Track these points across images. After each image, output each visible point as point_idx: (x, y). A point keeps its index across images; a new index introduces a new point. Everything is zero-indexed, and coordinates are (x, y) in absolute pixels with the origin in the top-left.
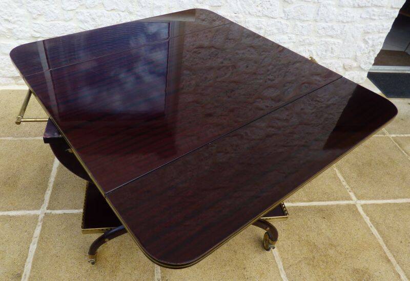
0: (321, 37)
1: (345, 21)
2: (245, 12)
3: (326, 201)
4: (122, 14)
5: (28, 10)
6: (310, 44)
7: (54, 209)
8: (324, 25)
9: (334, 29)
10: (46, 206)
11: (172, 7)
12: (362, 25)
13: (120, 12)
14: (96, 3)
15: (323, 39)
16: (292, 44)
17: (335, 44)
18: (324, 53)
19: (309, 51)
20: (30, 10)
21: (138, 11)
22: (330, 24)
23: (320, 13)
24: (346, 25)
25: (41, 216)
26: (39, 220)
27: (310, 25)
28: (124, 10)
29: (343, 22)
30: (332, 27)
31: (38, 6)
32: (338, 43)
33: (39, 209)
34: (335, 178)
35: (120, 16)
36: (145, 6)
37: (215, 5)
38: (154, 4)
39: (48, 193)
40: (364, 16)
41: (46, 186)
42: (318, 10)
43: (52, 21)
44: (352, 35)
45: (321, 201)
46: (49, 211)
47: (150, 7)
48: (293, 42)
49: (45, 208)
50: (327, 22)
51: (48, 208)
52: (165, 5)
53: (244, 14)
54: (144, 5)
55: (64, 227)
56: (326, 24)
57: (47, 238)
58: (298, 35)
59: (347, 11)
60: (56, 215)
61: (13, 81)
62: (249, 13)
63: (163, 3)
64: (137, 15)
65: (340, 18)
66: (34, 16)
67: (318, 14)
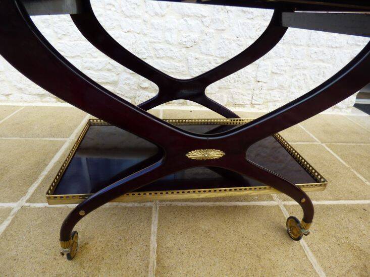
0: (313, 61)
1: (334, 46)
2: (246, 36)
3: (354, 200)
4: (137, 35)
5: (54, 31)
6: (304, 68)
7: (34, 202)
8: (315, 49)
9: (325, 54)
10: (26, 199)
11: (181, 30)
12: (348, 51)
13: (136, 34)
14: (114, 25)
15: (315, 63)
16: (289, 68)
17: (326, 68)
18: (317, 76)
19: (303, 75)
20: (56, 30)
21: (151, 34)
22: (321, 49)
23: (312, 38)
24: (335, 50)
25: (15, 210)
26: (12, 213)
27: (304, 49)
28: (138, 32)
29: (332, 47)
30: (323, 51)
31: (63, 26)
32: (329, 67)
33: (16, 202)
34: (356, 178)
35: (136, 37)
36: (158, 28)
37: (219, 28)
38: (166, 27)
39: (34, 186)
40: (350, 42)
41: (36, 179)
42: (310, 36)
43: (75, 41)
44: (341, 60)
45: (350, 200)
46: (28, 204)
47: (162, 30)
48: (289, 66)
49: (25, 201)
50: (318, 47)
51: (28, 201)
52: (176, 28)
53: (245, 37)
54: (156, 27)
55: (39, 222)
56: (317, 48)
57: (11, 235)
58: (293, 59)
59: (335, 37)
60: (35, 208)
61: (39, 99)
62: (250, 37)
63: (174, 26)
64: (151, 37)
65: (330, 43)
66: (60, 36)
67: (310, 39)
